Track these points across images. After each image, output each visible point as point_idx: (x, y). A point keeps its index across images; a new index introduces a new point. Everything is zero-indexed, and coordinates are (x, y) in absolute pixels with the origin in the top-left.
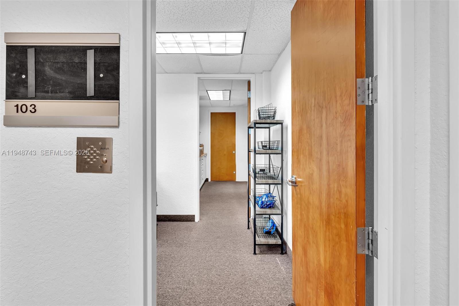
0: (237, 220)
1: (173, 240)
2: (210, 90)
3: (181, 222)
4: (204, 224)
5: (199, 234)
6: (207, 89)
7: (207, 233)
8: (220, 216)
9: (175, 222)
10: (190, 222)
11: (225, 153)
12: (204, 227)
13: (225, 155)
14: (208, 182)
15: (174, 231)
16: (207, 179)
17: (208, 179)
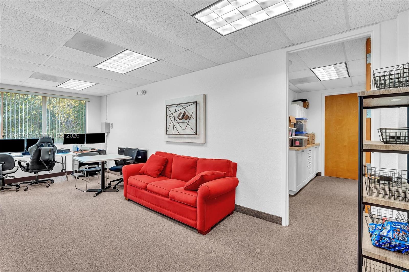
0: (344, 241)
1: (246, 242)
2: (314, 67)
3: (265, 221)
4: (292, 233)
5: (278, 245)
6: (311, 68)
7: (291, 247)
8: (320, 227)
9: (258, 219)
10: (276, 224)
11: (346, 144)
12: (290, 237)
13: (345, 146)
14: (320, 176)
15: (252, 231)
16: (318, 173)
17: (321, 173)
